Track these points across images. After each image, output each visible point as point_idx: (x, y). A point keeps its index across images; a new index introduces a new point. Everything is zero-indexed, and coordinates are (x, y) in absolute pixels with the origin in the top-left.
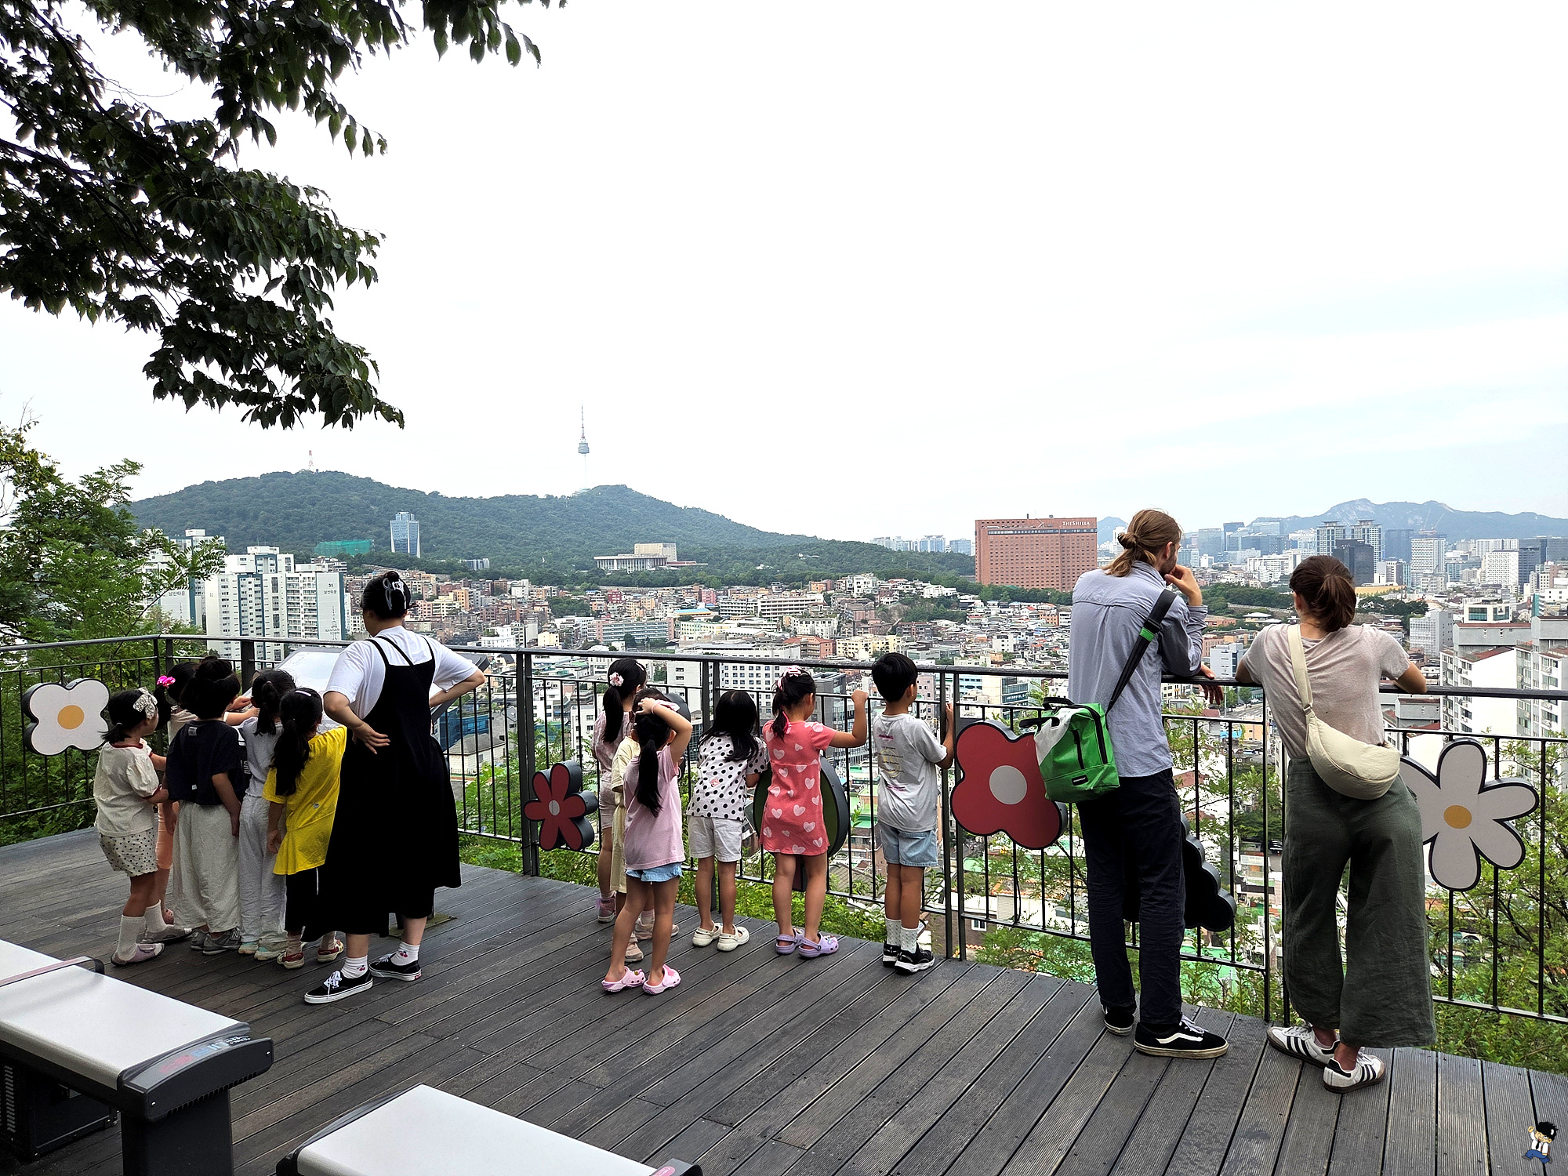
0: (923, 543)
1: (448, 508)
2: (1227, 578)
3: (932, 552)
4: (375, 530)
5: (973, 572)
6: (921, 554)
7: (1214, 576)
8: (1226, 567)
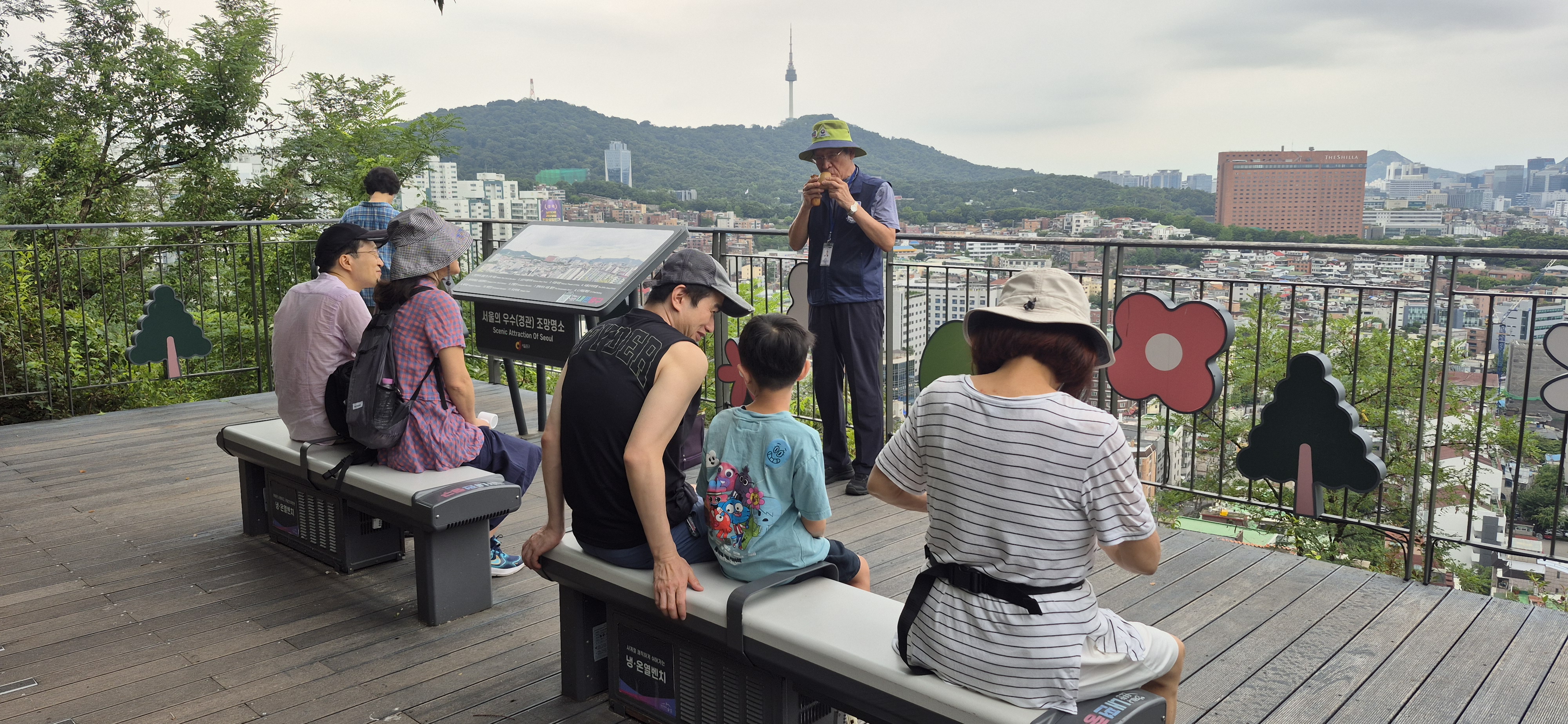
0: (1156, 177)
1: (657, 138)
2: (1526, 224)
3: (1165, 189)
4: (590, 159)
5: (1211, 212)
6: (1152, 191)
7: (1510, 222)
8: (1526, 211)
